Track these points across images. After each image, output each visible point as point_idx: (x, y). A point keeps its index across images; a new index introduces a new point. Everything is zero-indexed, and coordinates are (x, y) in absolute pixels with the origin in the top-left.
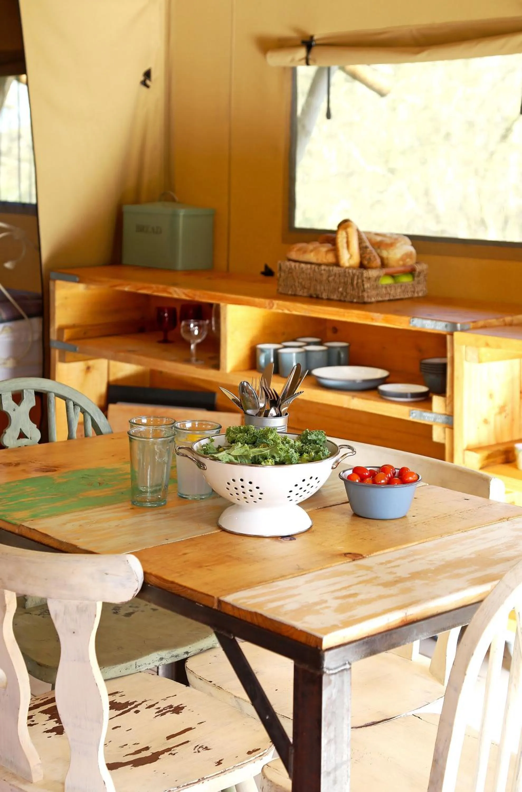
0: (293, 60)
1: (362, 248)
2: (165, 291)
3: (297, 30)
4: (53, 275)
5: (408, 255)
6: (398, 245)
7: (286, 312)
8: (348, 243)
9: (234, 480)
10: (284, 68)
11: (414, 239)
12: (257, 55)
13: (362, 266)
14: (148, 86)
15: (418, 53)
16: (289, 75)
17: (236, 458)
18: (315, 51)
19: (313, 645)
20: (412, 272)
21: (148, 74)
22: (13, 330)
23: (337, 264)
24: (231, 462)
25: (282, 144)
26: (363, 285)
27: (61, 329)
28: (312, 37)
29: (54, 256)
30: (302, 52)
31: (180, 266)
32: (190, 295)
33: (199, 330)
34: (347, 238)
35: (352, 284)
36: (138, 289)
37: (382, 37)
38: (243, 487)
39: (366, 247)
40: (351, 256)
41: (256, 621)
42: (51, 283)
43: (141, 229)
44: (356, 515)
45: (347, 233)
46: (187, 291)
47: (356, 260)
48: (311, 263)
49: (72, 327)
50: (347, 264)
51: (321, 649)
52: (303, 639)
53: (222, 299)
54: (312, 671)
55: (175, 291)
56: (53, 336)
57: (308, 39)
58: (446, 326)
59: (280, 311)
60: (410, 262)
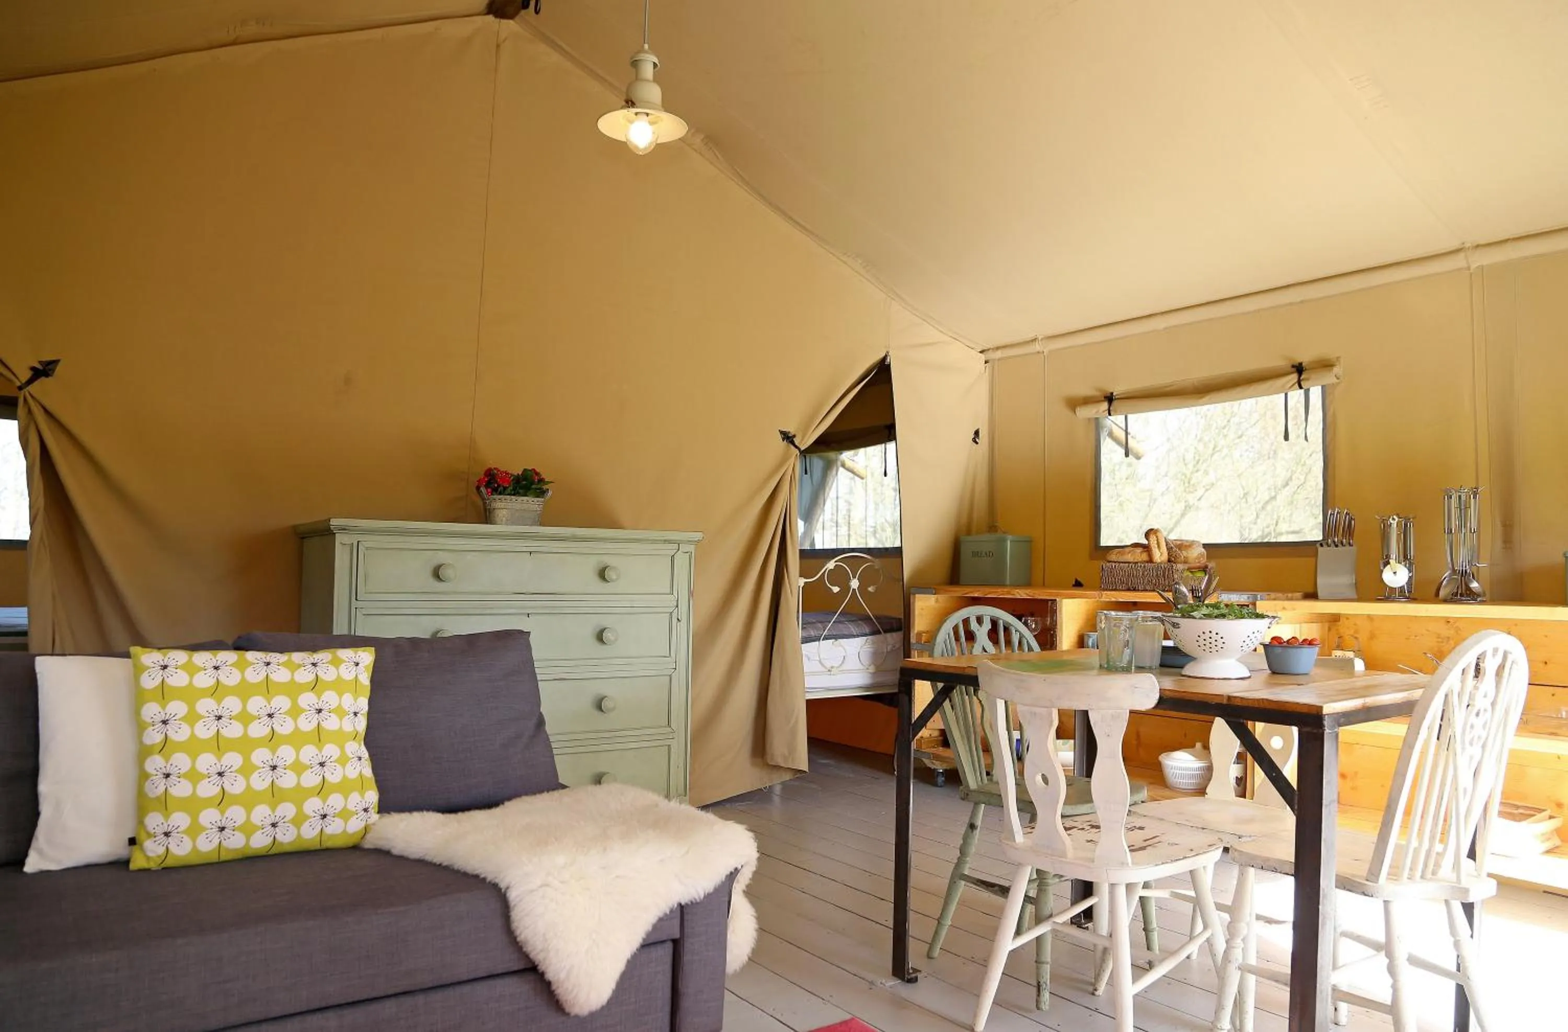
0: (1097, 412)
1: (1169, 549)
2: (1009, 593)
3: (1100, 390)
4: (912, 590)
5: (1201, 555)
6: (1194, 546)
7: (1113, 600)
8: (1158, 544)
9: (1204, 633)
10: (1089, 419)
11: (1206, 546)
12: (1067, 412)
13: (1169, 561)
14: (977, 443)
15: (1201, 398)
16: (1093, 425)
17: (1204, 615)
18: (1115, 403)
19: (1314, 712)
20: (1204, 569)
21: (977, 433)
22: (873, 643)
23: (1151, 561)
24: (1201, 618)
25: (1089, 478)
26: (1173, 576)
27: (919, 634)
28: (1112, 394)
29: (911, 578)
30: (1105, 405)
31: (1008, 582)
32: (1031, 594)
33: (1036, 624)
34: (1157, 540)
35: (1164, 576)
36: (986, 595)
37: (1168, 389)
38: (1210, 638)
39: (1172, 548)
40: (1162, 554)
41: (1262, 705)
42: (912, 597)
43: (976, 554)
44: (1274, 673)
45: (1157, 537)
46: (1028, 591)
47: (1165, 557)
48: (1129, 563)
49: (927, 632)
50: (1159, 561)
51: (1322, 714)
52: (1305, 710)
53: (1057, 595)
54: (1315, 731)
55: (1018, 593)
56: (913, 640)
57: (1109, 395)
58: (1248, 598)
59: (1108, 600)
60: (1204, 561)
